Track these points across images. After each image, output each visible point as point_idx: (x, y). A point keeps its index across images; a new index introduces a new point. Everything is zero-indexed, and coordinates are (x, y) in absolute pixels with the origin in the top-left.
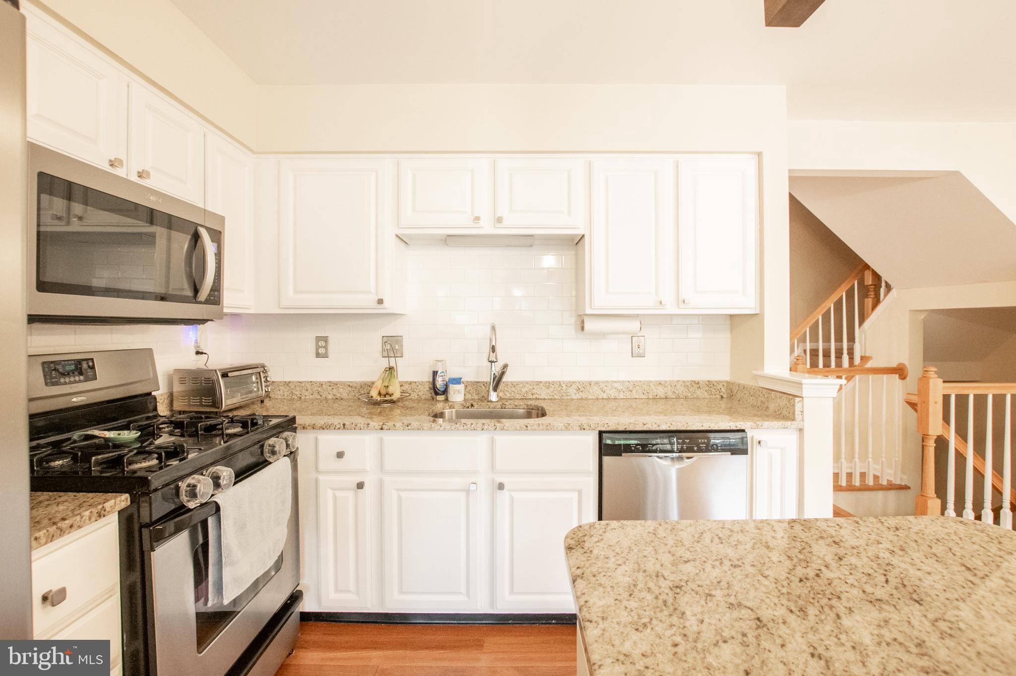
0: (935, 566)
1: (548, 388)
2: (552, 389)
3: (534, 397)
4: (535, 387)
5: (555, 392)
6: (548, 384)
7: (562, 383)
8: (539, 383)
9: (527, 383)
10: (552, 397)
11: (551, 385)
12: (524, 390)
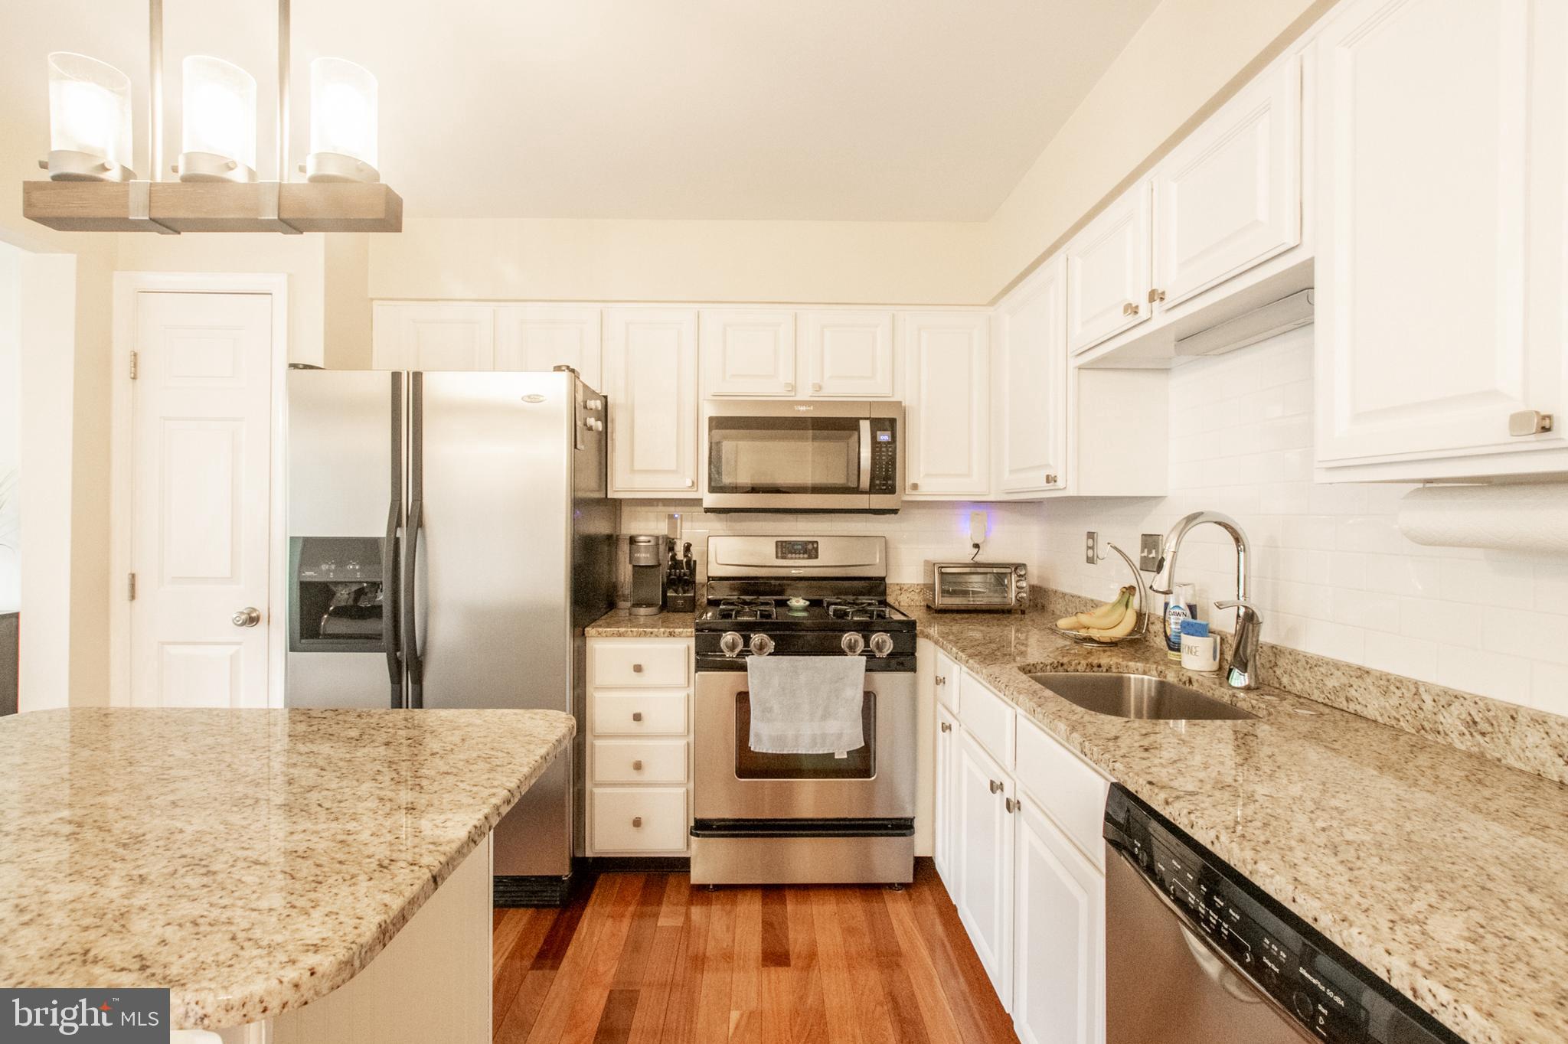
0: (292, 844)
1: (1385, 692)
2: (1394, 700)
3: (1352, 707)
4: (1356, 682)
5: (1403, 711)
6: (1388, 684)
7: (1422, 690)
8: (1363, 673)
9: (1337, 666)
10: (1393, 722)
11: (1392, 688)
12: (1331, 683)
